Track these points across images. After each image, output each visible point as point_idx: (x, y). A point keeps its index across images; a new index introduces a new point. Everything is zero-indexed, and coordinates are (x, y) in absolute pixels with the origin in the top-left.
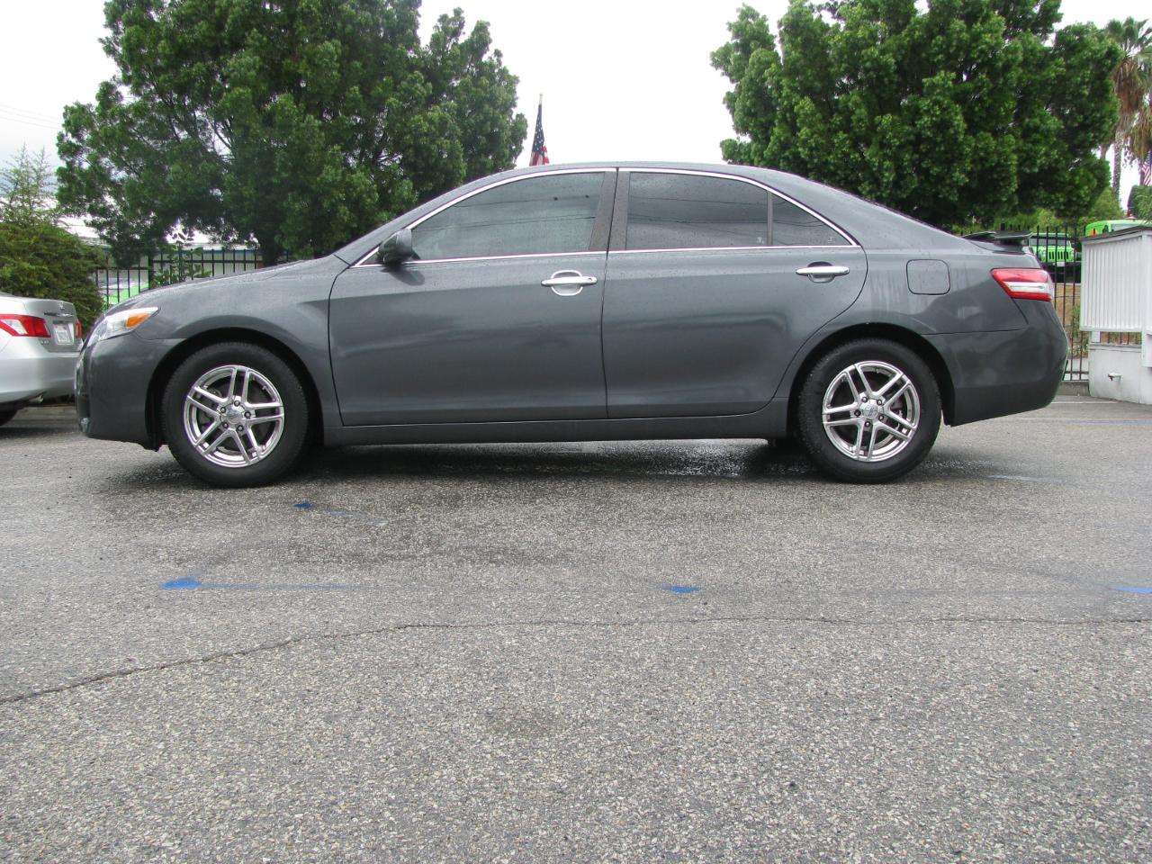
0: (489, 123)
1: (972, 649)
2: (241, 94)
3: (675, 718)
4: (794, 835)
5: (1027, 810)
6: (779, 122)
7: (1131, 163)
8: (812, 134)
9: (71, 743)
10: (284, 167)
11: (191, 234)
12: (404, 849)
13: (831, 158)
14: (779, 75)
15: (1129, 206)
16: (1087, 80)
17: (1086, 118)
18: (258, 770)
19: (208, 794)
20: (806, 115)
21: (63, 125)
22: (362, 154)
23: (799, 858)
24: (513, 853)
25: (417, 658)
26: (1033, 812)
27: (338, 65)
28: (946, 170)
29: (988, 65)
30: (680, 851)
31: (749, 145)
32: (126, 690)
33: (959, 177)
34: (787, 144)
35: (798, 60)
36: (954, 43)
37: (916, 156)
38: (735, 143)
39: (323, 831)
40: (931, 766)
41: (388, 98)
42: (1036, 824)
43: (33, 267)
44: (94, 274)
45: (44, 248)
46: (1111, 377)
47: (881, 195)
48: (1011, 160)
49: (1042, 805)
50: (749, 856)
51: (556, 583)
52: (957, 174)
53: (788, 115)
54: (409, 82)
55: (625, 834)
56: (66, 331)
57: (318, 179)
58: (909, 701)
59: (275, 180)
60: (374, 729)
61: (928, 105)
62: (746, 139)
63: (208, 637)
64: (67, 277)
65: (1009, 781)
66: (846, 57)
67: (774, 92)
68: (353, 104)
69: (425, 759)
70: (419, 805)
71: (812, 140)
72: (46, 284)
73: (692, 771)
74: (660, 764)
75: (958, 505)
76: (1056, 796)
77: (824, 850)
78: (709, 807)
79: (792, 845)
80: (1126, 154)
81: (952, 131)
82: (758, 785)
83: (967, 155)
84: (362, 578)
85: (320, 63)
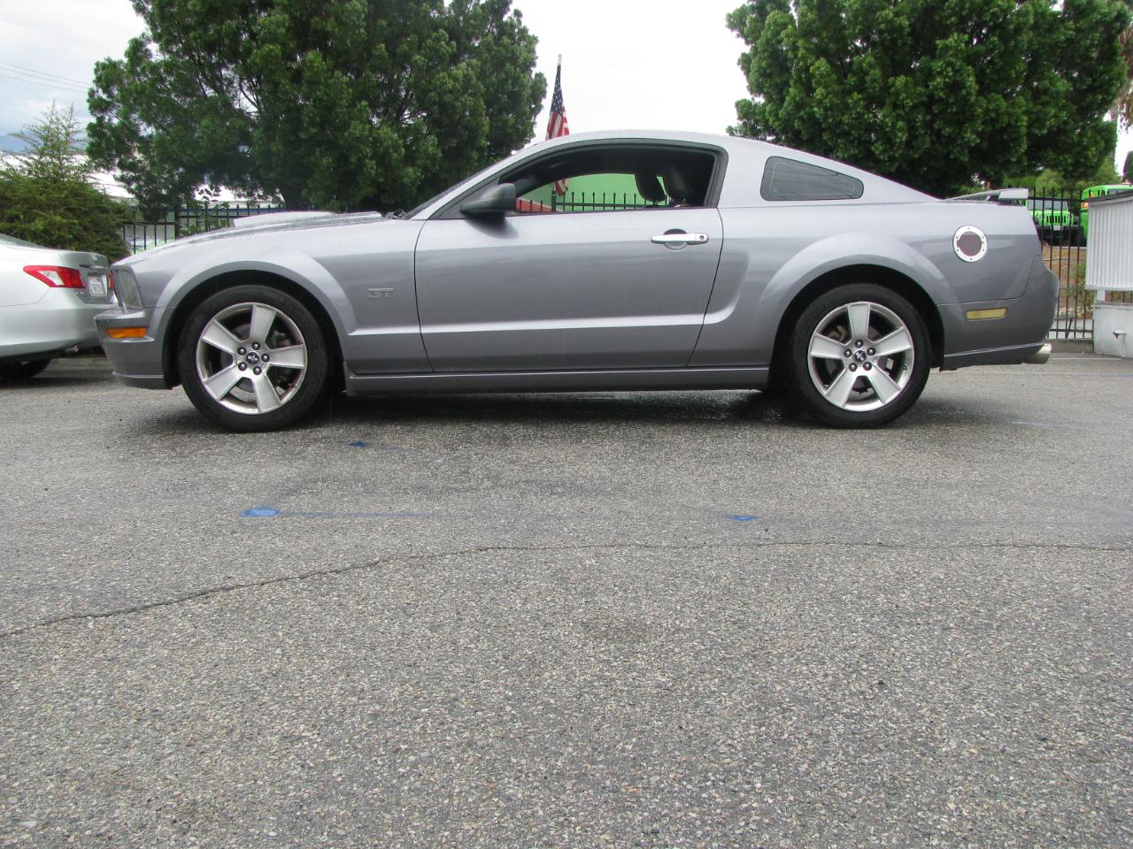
0: (510, 82)
1: (1026, 570)
2: (271, 50)
3: (760, 627)
4: (891, 725)
5: (1100, 704)
6: (795, 83)
7: (1127, 129)
8: (827, 95)
9: (192, 648)
10: (312, 124)
11: (218, 190)
12: (531, 737)
13: (845, 118)
14: (795, 37)
15: (1124, 171)
16: (1096, 42)
17: (1094, 81)
18: (376, 672)
19: (335, 692)
20: (822, 76)
21: (94, 81)
22: (386, 112)
23: (899, 743)
24: (634, 740)
25: (505, 576)
26: (1107, 707)
27: (365, 24)
28: (958, 131)
29: (999, 28)
30: (788, 738)
31: (764, 105)
32: (233, 604)
33: (970, 137)
34: (802, 104)
35: (815, 21)
36: (967, 6)
37: (928, 117)
38: (750, 103)
39: (452, 723)
40: (1007, 669)
41: (413, 55)
42: (1111, 716)
43: (65, 221)
44: (122, 229)
45: (74, 203)
46: (1117, 335)
47: (893, 155)
48: (1021, 121)
49: (1114, 701)
50: (853, 742)
51: (619, 512)
52: (969, 134)
53: (803, 76)
54: (433, 40)
55: (734, 724)
56: (99, 283)
57: (346, 134)
58: (975, 613)
59: (303, 136)
60: (478, 636)
61: (941, 67)
62: (760, 100)
63: (298, 558)
64: (96, 232)
65: (1079, 680)
66: (860, 18)
67: (790, 53)
68: (380, 61)
69: (532, 662)
70: (536, 701)
71: (827, 100)
72: (77, 238)
73: (785, 671)
74: (754, 666)
75: (987, 447)
76: (1126, 694)
77: (921, 737)
78: (809, 702)
79: (891, 733)
80: (1121, 120)
81: (964, 92)
82: (848, 683)
83: (978, 116)
84: (432, 507)
85: (348, 21)
